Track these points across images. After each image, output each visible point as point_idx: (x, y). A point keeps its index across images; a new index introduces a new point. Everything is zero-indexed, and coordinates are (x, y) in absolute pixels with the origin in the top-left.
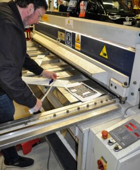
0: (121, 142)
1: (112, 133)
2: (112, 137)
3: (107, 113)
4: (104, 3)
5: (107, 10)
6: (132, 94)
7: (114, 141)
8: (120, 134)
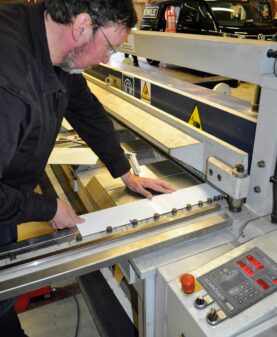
0: (226, 301)
1: (206, 280)
2: (206, 289)
3: (198, 234)
4: (214, 9)
5: (220, 22)
6: (257, 190)
7: (208, 299)
8: (224, 282)
